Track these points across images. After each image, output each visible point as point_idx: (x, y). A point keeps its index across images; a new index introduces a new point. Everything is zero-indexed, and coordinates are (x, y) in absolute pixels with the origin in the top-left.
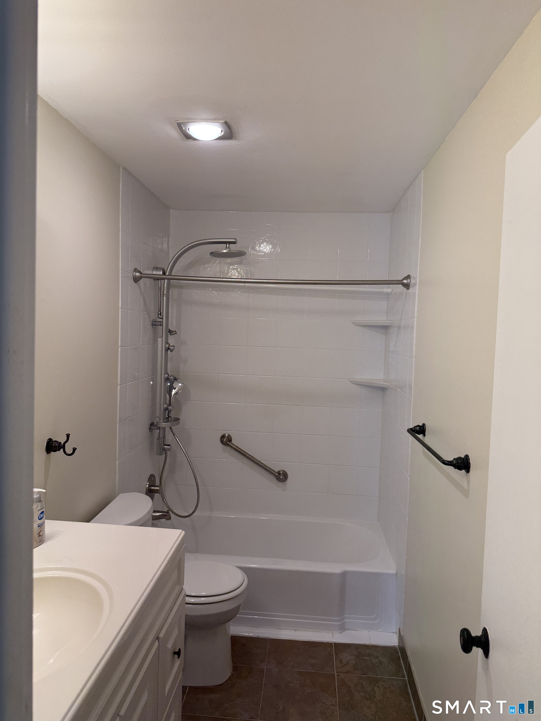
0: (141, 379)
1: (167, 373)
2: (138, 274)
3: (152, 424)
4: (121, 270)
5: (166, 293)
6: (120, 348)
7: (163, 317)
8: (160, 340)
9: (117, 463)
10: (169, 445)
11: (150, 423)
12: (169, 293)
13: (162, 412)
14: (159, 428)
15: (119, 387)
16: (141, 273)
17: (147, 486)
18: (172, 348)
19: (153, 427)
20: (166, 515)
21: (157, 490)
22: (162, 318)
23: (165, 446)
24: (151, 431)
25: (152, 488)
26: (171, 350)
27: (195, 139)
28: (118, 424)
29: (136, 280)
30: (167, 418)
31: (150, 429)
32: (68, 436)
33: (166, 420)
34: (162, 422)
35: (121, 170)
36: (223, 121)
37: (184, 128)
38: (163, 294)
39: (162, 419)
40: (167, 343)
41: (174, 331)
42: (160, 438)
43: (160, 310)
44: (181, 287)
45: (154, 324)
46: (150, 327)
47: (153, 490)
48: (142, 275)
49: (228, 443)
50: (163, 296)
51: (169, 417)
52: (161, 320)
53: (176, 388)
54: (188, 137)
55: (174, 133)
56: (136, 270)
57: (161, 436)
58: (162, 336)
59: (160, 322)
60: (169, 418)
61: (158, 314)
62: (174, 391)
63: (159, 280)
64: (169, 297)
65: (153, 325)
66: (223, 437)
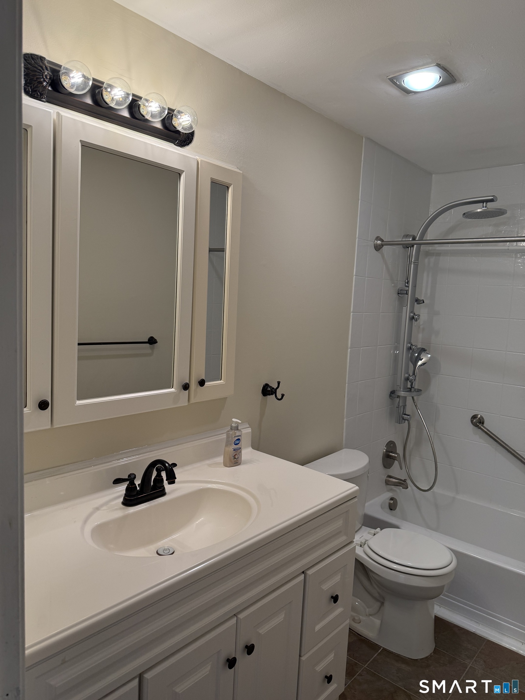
0: (379, 346)
1: (410, 343)
2: (379, 242)
3: (393, 392)
4: (358, 238)
5: (414, 261)
6: (352, 314)
7: (409, 285)
8: (404, 308)
9: (345, 420)
10: (409, 415)
11: (390, 390)
12: (418, 260)
13: (402, 382)
14: (398, 397)
15: (349, 350)
16: (382, 241)
17: (385, 451)
18: (416, 317)
19: (393, 395)
20: (403, 484)
21: (395, 457)
22: (408, 287)
23: (404, 416)
24: (391, 398)
25: (391, 454)
26: (415, 319)
27: (415, 93)
28: (347, 385)
29: (378, 248)
30: (410, 388)
31: (390, 396)
32: (279, 383)
33: (407, 390)
34: (401, 391)
35: (364, 140)
36: (434, 64)
37: (398, 83)
38: (411, 262)
39: (402, 387)
40: (412, 311)
41: (422, 300)
42: (399, 406)
43: (408, 278)
44: (438, 254)
45: (402, 293)
46: (396, 295)
47: (391, 456)
48: (383, 243)
49: (478, 424)
50: (411, 264)
51: (412, 387)
52: (407, 288)
53: (423, 359)
54: (407, 92)
55: (393, 91)
56: (378, 238)
57: (401, 405)
58: (407, 305)
59: (406, 290)
60: (412, 389)
61: (406, 283)
62: (420, 363)
63: (408, 248)
64: (418, 265)
65: (399, 294)
66: (474, 417)
